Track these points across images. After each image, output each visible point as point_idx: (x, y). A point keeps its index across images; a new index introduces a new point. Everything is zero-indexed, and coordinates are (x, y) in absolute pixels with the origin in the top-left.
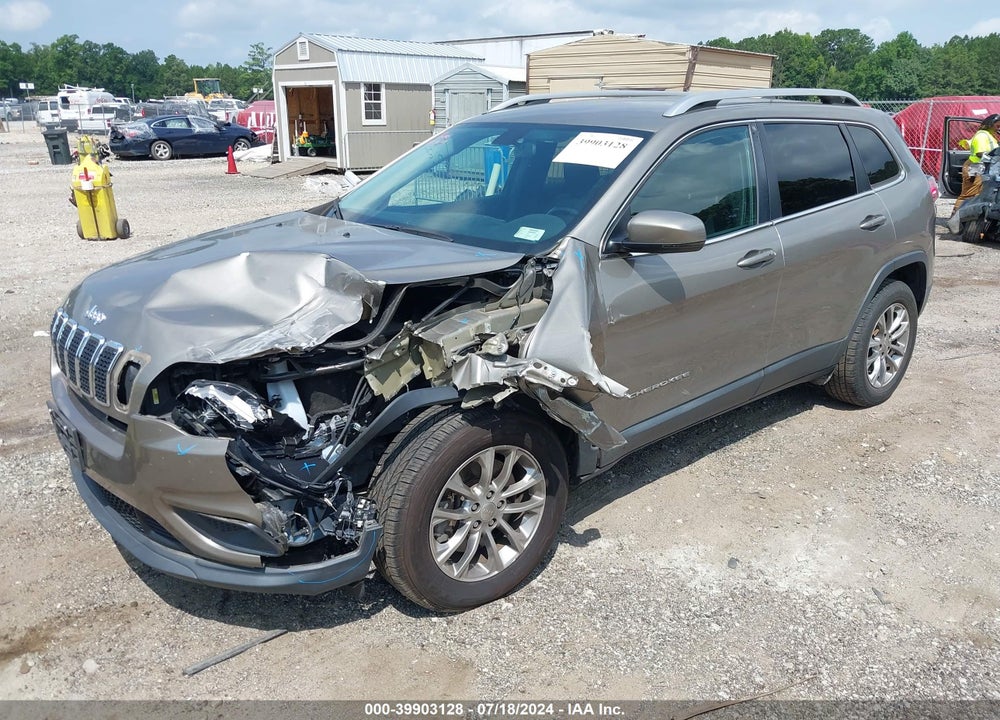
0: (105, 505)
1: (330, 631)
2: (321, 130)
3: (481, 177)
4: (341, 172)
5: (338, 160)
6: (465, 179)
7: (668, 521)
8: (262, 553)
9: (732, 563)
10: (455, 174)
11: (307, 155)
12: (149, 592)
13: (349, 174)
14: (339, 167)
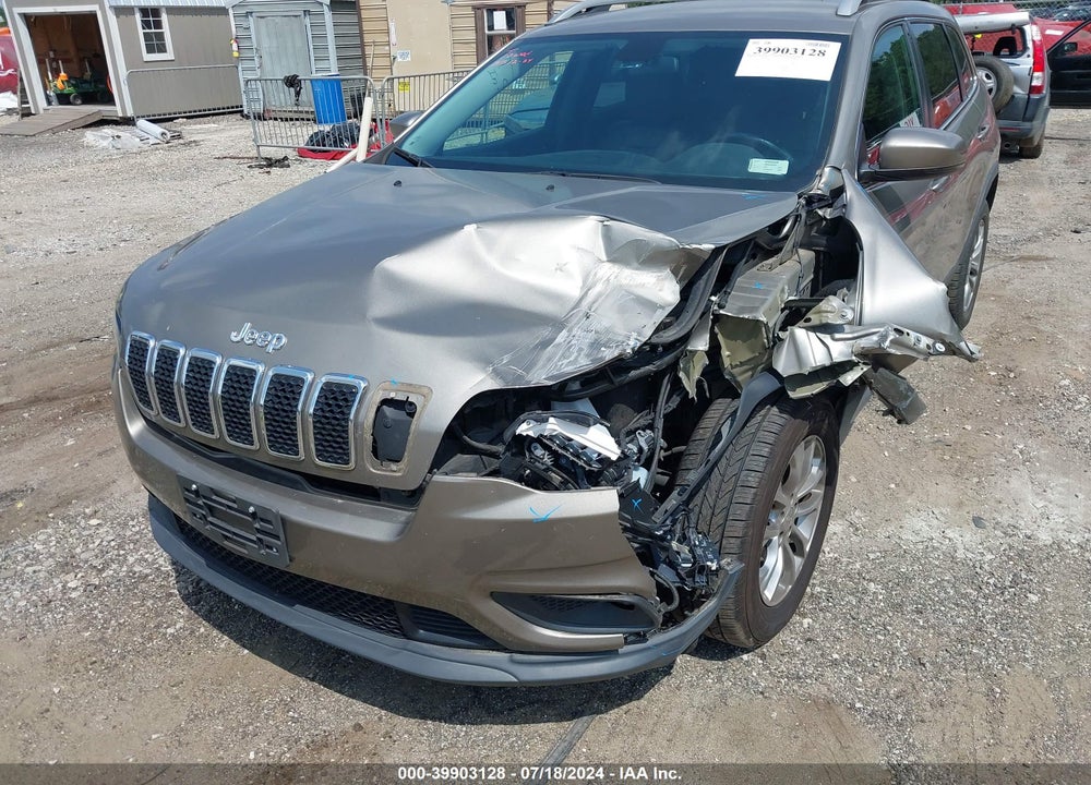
0: (292, 605)
1: (643, 702)
2: (83, 70)
3: (311, 116)
4: (128, 122)
5: (118, 108)
6: (292, 120)
7: (881, 488)
8: (624, 630)
9: (978, 521)
10: (273, 115)
11: (69, 103)
12: (359, 706)
13: (142, 123)
14: (121, 115)
